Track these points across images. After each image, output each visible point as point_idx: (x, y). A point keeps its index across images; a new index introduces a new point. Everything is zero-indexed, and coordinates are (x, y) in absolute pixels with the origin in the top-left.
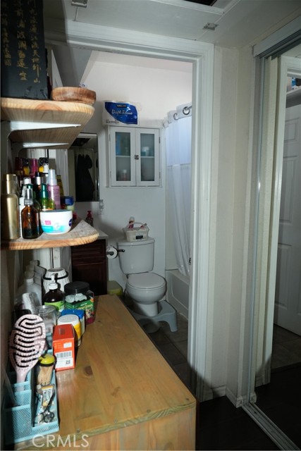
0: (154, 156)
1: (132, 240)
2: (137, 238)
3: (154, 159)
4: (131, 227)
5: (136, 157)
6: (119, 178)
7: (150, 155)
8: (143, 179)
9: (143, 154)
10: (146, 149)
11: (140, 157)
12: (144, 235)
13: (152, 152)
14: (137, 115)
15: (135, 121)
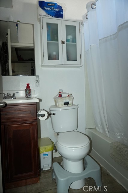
0: (76, 42)
1: (60, 106)
2: (65, 104)
3: (76, 45)
4: (60, 96)
5: (63, 43)
6: (50, 58)
7: (73, 42)
8: (68, 59)
9: (67, 41)
10: (70, 37)
11: (65, 43)
12: (70, 102)
13: (74, 40)
14: (62, 12)
15: (61, 16)
